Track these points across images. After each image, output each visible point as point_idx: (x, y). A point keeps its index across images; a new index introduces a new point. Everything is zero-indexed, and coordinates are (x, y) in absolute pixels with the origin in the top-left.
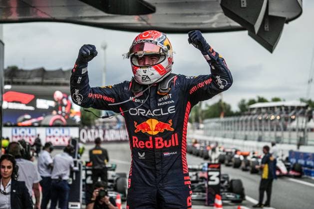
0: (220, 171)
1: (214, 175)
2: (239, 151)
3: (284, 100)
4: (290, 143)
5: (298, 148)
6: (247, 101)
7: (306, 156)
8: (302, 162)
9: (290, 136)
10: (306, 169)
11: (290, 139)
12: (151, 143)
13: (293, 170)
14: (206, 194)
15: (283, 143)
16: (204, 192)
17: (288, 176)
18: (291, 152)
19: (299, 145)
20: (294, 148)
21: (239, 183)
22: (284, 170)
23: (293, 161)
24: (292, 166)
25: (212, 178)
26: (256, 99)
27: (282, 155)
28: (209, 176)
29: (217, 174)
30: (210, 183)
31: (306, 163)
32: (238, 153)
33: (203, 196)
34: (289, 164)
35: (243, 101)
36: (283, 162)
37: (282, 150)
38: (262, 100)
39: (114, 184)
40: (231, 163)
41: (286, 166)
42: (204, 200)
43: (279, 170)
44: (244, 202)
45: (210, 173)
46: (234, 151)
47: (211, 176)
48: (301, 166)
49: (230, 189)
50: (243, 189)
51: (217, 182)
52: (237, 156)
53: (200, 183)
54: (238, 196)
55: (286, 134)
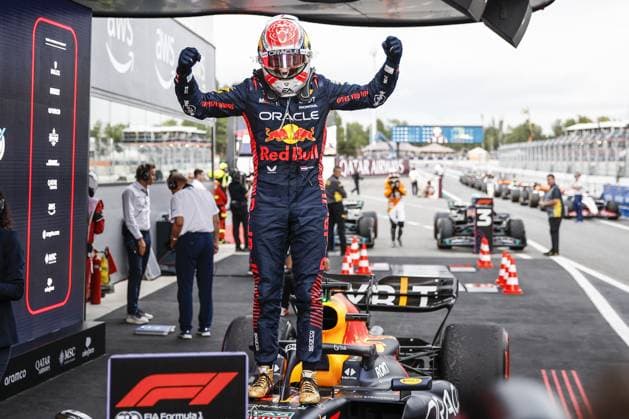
0: (492, 209)
1: (485, 213)
2: (540, 185)
3: (615, 120)
4: (607, 175)
5: (618, 181)
6: (564, 121)
7: (625, 192)
8: (619, 199)
9: (607, 165)
10: (625, 208)
11: (607, 170)
12: (287, 154)
13: (607, 209)
14: (474, 238)
15: (598, 175)
16: (472, 235)
17: (599, 217)
18: (605, 187)
19: (618, 177)
20: (612, 181)
21: (520, 224)
22: (594, 210)
23: (609, 197)
24: (605, 204)
25: (481, 218)
26: (576, 119)
27: (595, 191)
28: (478, 215)
29: (489, 211)
30: (480, 224)
31: (624, 200)
32: (538, 188)
33: (472, 241)
34: (602, 201)
35: (559, 121)
36: (594, 199)
37: (595, 184)
38: (583, 120)
39: (356, 225)
40: (527, 201)
41: (597, 204)
42: (472, 246)
43: (587, 209)
44: (526, 249)
45: (479, 211)
46: (532, 185)
47: (480, 215)
48: (618, 204)
49: (508, 233)
50: (524, 232)
51: (488, 222)
52: (535, 192)
53: (469, 224)
54: (518, 241)
55: (602, 165)
